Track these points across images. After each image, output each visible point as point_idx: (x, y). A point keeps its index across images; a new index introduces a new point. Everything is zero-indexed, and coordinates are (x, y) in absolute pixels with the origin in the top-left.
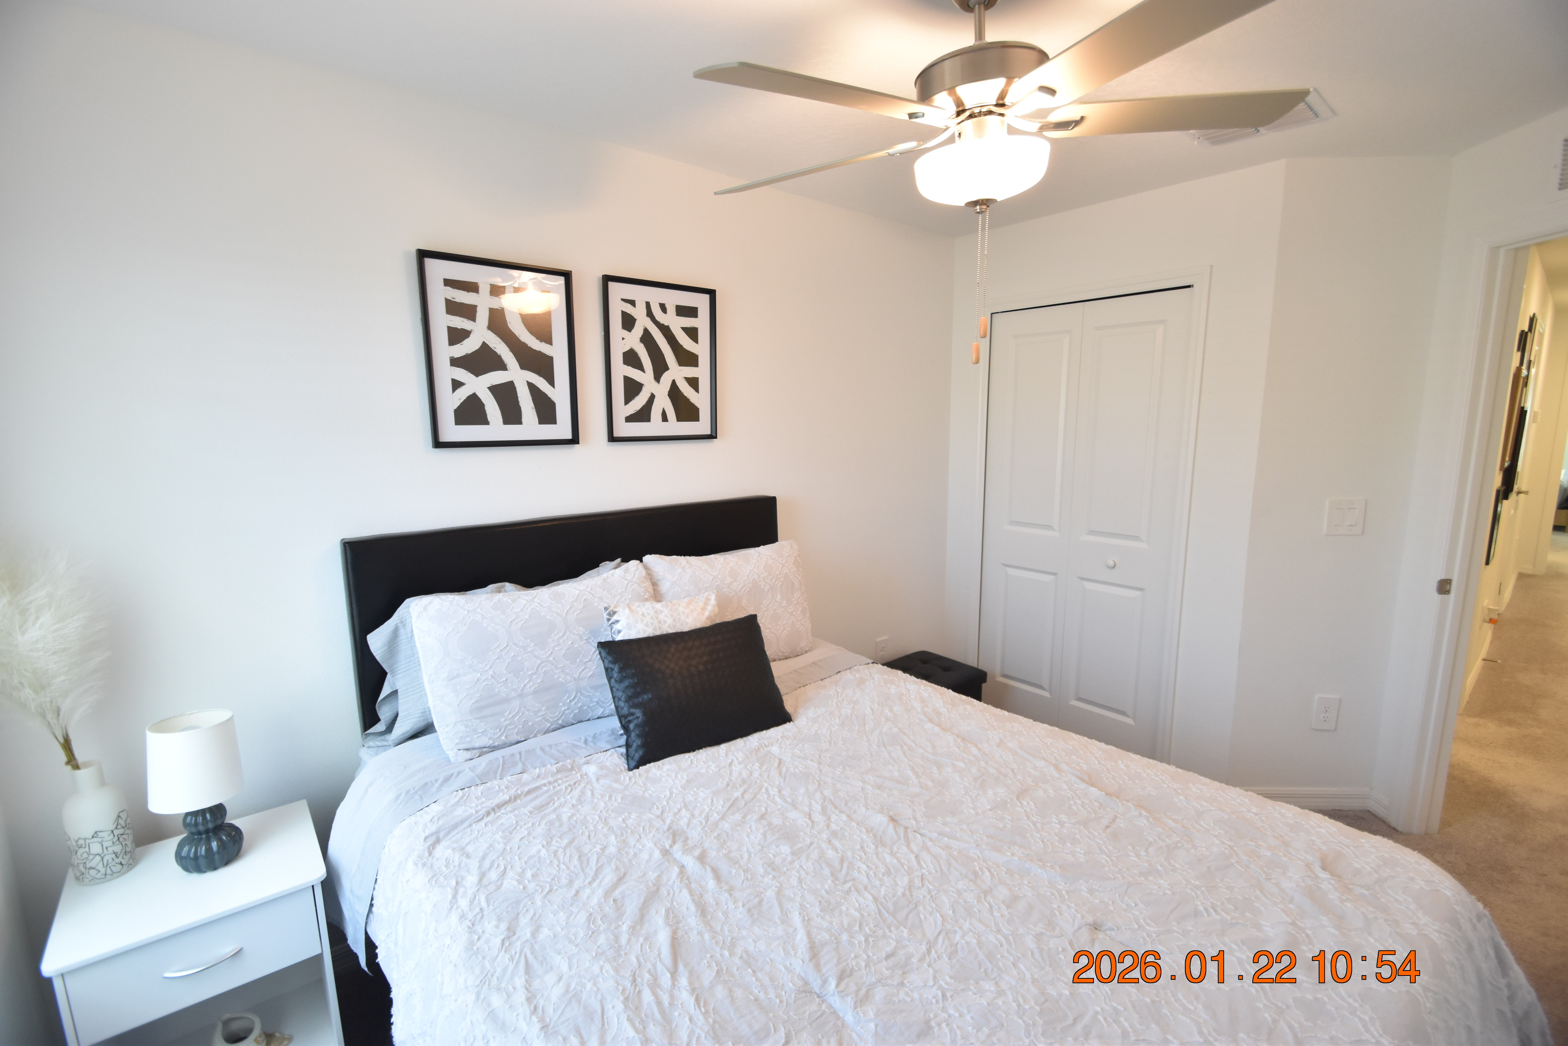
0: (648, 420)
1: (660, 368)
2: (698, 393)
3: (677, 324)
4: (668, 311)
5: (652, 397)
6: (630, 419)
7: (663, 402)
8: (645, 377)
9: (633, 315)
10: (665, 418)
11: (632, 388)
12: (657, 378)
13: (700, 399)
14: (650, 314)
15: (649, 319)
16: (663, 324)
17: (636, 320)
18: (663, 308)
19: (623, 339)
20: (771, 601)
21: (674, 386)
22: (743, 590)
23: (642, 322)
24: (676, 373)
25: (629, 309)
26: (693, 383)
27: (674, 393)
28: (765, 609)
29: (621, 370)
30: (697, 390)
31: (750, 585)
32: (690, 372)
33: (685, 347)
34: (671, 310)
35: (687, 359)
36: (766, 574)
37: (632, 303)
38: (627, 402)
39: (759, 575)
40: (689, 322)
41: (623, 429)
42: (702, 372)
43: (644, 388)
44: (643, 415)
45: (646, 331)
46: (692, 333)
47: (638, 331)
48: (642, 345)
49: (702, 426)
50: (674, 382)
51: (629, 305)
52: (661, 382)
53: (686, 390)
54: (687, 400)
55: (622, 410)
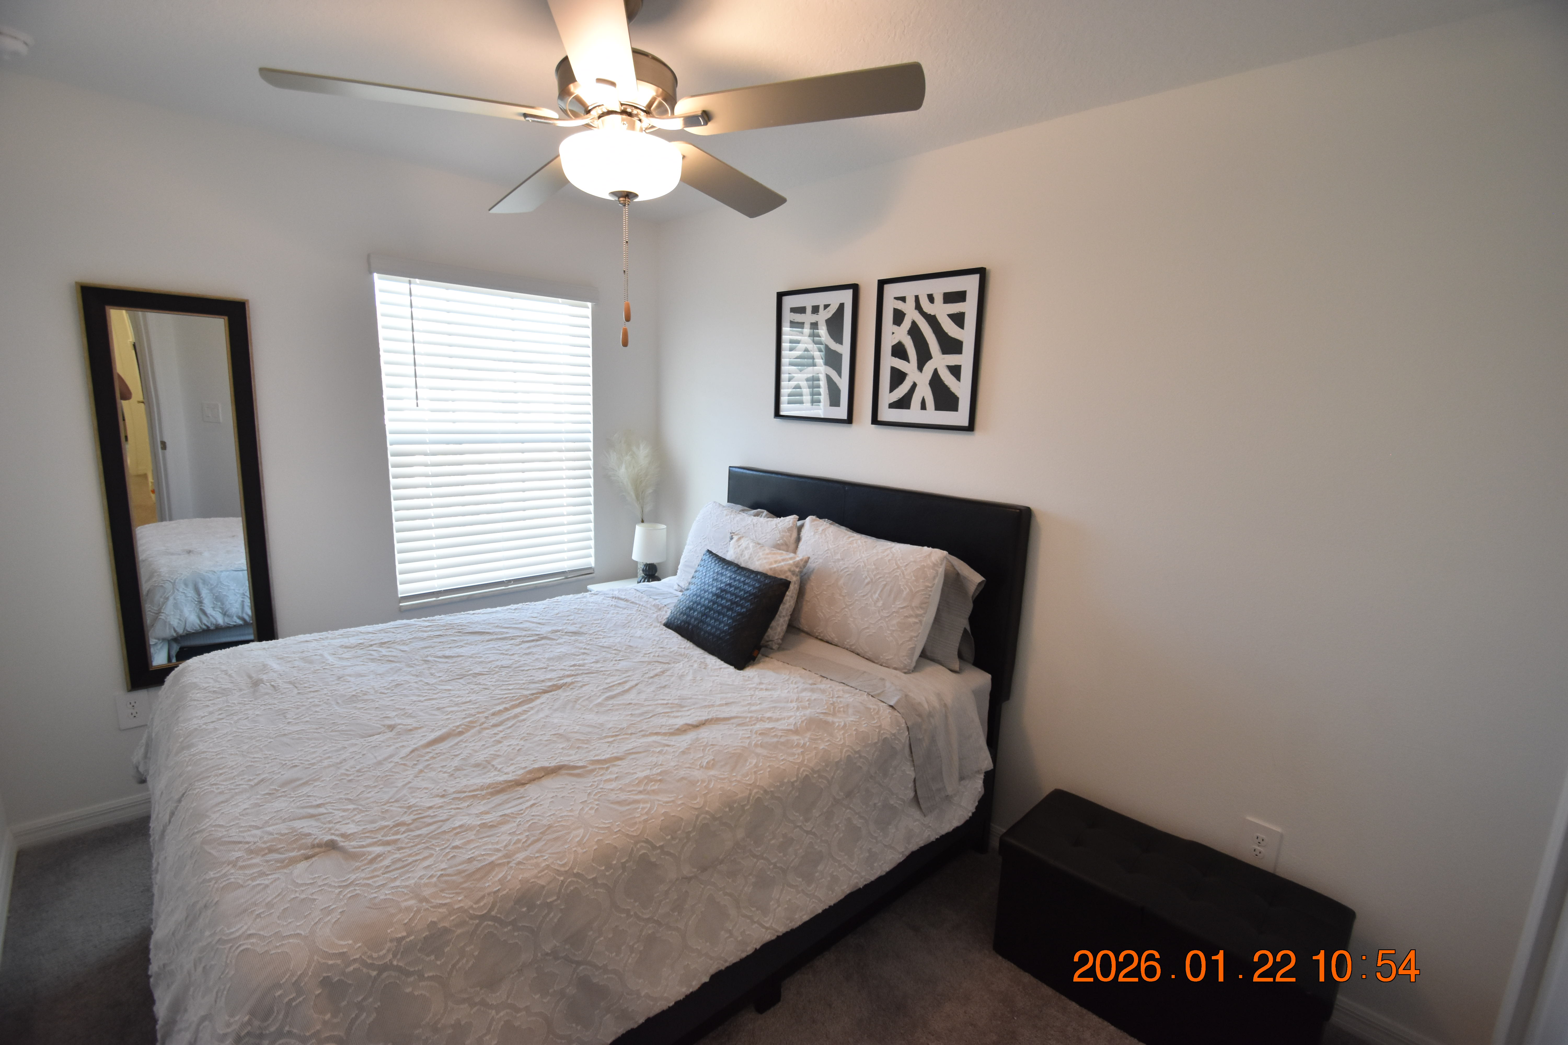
0: (908, 407)
1: (924, 356)
2: (960, 381)
3: (942, 311)
4: (936, 301)
5: (914, 385)
6: (892, 406)
7: (924, 391)
8: (909, 367)
9: (903, 311)
10: (923, 407)
11: (898, 377)
12: (920, 367)
13: (961, 389)
14: (918, 307)
15: (917, 312)
16: (930, 314)
17: (905, 314)
18: (931, 298)
19: (893, 333)
20: (867, 594)
21: (936, 376)
22: (845, 571)
23: (912, 315)
24: (939, 361)
25: (900, 305)
26: (955, 371)
27: (936, 382)
28: (857, 598)
29: (889, 362)
30: (958, 378)
31: (853, 570)
32: (953, 359)
33: (949, 334)
34: (938, 298)
35: (951, 346)
36: (874, 567)
37: (903, 299)
38: (892, 390)
39: (865, 565)
40: (955, 308)
41: (887, 414)
42: (965, 360)
43: (907, 378)
44: (903, 403)
45: (914, 324)
46: (958, 319)
47: (906, 324)
48: (909, 337)
49: (960, 417)
50: (936, 371)
51: (900, 302)
52: (923, 371)
53: (947, 378)
54: (946, 389)
55: (887, 397)
